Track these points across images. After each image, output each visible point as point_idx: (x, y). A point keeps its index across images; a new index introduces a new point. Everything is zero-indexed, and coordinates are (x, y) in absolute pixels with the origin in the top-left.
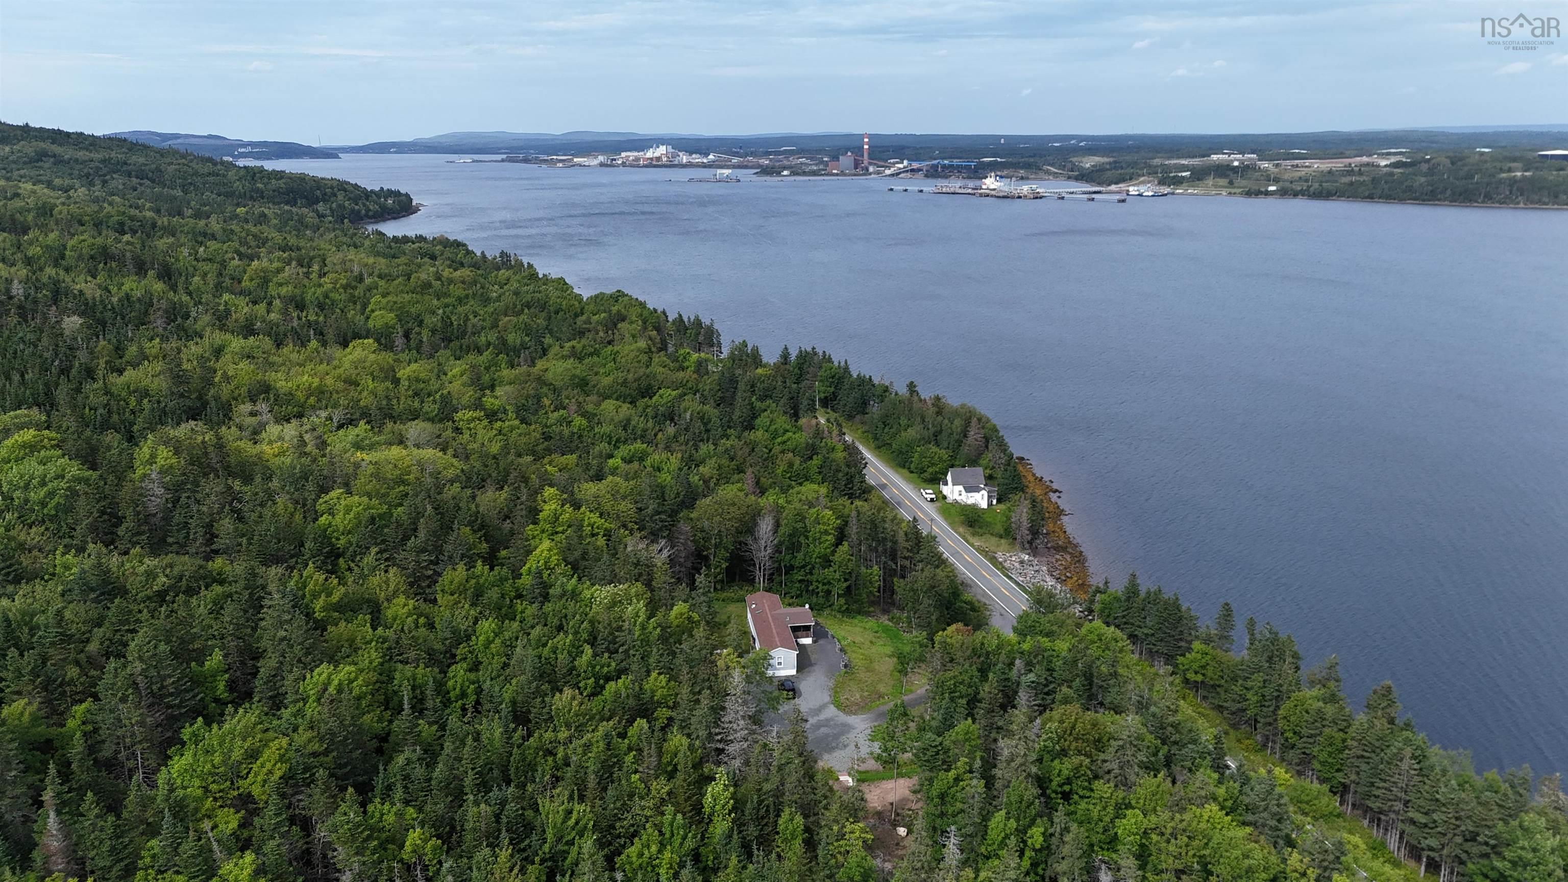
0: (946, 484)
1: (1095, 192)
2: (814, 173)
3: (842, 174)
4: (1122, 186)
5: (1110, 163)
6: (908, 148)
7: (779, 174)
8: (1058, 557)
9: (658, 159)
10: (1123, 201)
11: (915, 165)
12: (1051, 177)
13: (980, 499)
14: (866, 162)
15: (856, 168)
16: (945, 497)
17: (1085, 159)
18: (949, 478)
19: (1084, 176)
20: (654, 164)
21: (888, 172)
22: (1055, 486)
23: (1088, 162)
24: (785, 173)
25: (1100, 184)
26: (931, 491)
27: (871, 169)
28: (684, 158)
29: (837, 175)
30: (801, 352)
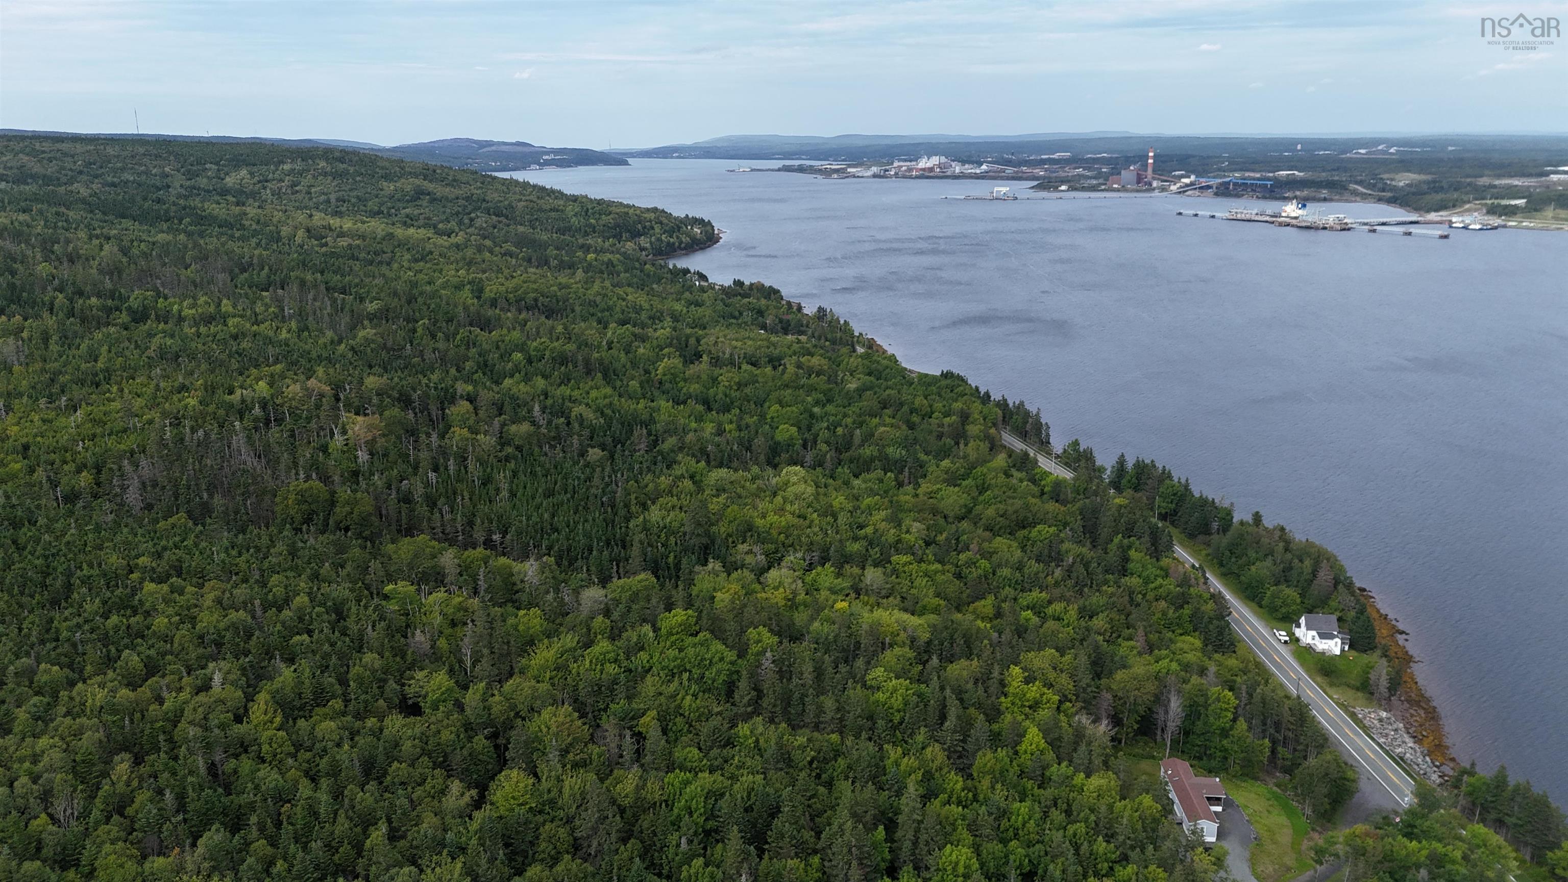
0: (1299, 626)
1: (1412, 223)
2: (1093, 189)
3: (1124, 189)
4: (1442, 215)
5: (1428, 183)
6: (1193, 156)
7: (1056, 189)
8: (1412, 711)
9: (931, 169)
10: (1446, 237)
11: (1204, 181)
12: (1358, 199)
13: (1334, 646)
14: (1149, 177)
15: (1138, 182)
16: (1298, 640)
17: (1398, 177)
18: (1303, 620)
19: (1399, 199)
20: (927, 175)
21: (1174, 188)
22: (1401, 627)
23: (1403, 180)
24: (1063, 188)
25: (1417, 209)
26: (1284, 633)
27: (1155, 184)
28: (957, 168)
29: (1118, 190)
30: (1138, 461)
